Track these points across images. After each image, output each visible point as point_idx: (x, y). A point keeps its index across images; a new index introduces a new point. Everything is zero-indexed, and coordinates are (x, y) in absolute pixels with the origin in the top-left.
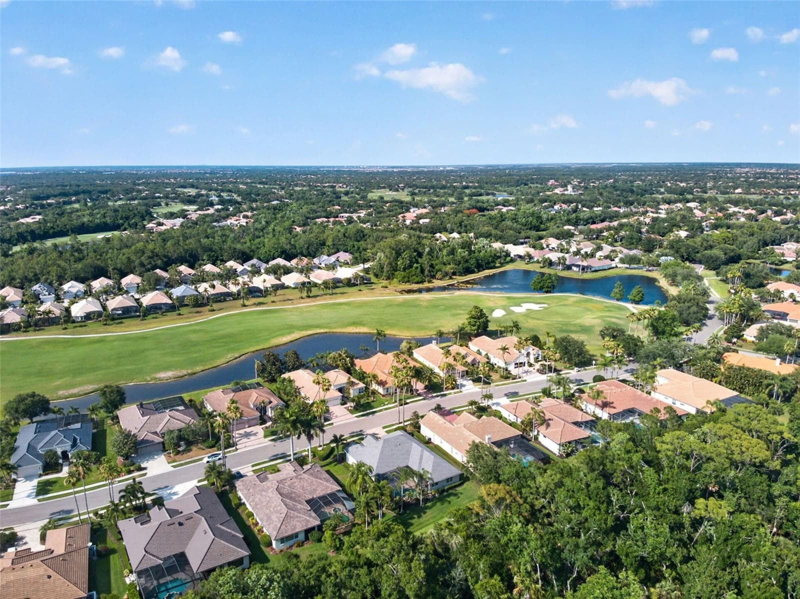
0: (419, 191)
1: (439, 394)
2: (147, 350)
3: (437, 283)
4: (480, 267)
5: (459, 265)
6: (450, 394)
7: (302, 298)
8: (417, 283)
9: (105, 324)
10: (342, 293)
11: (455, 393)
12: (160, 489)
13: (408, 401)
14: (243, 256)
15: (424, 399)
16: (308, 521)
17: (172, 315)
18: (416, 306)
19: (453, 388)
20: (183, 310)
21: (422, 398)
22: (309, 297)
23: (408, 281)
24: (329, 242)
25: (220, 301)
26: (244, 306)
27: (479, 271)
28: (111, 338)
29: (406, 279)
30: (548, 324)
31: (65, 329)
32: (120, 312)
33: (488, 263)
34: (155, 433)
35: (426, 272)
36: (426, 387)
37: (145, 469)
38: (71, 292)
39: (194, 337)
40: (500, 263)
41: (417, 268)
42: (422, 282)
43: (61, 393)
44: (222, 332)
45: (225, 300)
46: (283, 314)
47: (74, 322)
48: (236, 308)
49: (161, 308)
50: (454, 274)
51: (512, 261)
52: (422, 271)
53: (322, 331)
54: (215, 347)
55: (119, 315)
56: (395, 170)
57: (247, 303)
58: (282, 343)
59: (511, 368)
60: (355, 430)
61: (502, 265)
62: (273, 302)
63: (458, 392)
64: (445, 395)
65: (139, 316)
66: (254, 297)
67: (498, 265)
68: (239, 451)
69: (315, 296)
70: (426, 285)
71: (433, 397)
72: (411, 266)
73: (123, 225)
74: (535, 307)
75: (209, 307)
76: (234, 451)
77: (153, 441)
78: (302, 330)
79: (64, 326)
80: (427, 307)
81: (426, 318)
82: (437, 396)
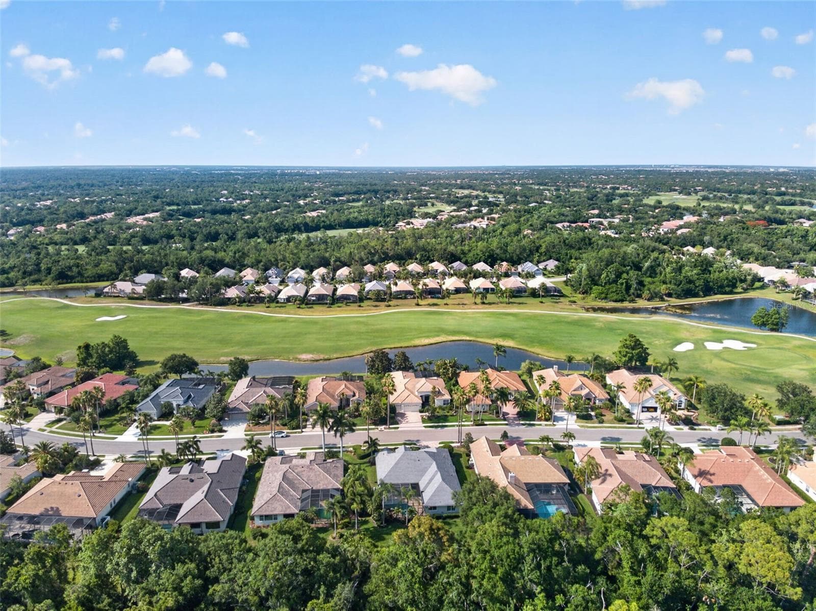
0: (715, 196)
1: (528, 422)
2: (309, 333)
3: (641, 303)
4: (708, 290)
5: (679, 285)
6: (540, 425)
7: (476, 303)
8: (616, 301)
9: (299, 307)
10: (520, 303)
11: (546, 425)
12: (222, 450)
13: (486, 423)
14: (451, 257)
15: (507, 424)
16: (289, 507)
17: (354, 306)
18: (587, 326)
19: (547, 420)
20: (366, 303)
21: (506, 422)
22: (483, 303)
23: (605, 298)
24: (543, 250)
25: (401, 298)
26: (418, 305)
27: (704, 297)
28: (292, 320)
29: (603, 296)
30: (734, 369)
31: (268, 307)
32: (314, 298)
33: (722, 287)
34: (246, 404)
35: (632, 291)
36: (519, 413)
37: (225, 431)
38: (293, 278)
39: (353, 328)
40: (743, 289)
41: (622, 284)
42: (622, 301)
43: (222, 358)
44: (378, 327)
45: (406, 298)
46: (445, 317)
47: (278, 302)
48: (410, 306)
49: (350, 299)
50: (669, 295)
51: (763, 287)
52: (628, 287)
53: (468, 338)
54: (363, 339)
55: (313, 300)
56: (710, 170)
57: (421, 302)
58: (420, 344)
59: (636, 411)
60: (411, 439)
61: (745, 290)
62: (446, 304)
63: (550, 425)
64: (533, 425)
65: (327, 304)
66: (432, 298)
67: (739, 290)
68: (303, 434)
69: (490, 304)
70: (626, 304)
71: (518, 425)
72: (615, 282)
73: (381, 222)
74: (737, 345)
75: (386, 303)
76: (299, 432)
77: (241, 410)
78: (449, 335)
79: (267, 305)
80: (601, 329)
81: (588, 340)
82: (523, 424)
